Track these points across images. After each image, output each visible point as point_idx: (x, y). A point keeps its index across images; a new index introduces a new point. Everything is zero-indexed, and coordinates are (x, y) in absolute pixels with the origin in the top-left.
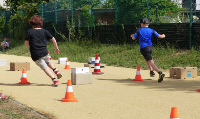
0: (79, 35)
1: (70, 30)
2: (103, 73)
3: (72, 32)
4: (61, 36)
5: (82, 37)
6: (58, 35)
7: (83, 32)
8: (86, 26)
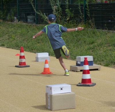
0: (66, 15)
1: (54, 8)
2: (94, 85)
3: (56, 11)
4: (41, 17)
5: (71, 18)
6: (37, 14)
7: (71, 11)
8: (75, 4)
